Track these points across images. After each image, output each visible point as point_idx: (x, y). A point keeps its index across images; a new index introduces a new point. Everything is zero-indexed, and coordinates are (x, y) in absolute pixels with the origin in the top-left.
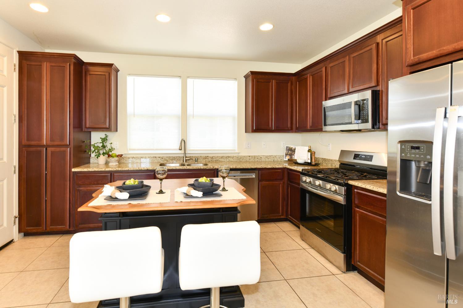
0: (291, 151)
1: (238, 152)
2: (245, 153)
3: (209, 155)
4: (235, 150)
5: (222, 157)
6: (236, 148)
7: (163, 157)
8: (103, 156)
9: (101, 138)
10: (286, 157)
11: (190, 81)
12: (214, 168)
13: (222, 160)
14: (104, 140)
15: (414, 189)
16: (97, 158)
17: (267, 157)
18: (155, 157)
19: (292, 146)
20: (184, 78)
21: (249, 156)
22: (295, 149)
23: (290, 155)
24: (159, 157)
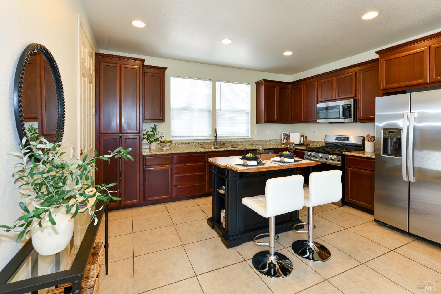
0: (287, 137)
1: (251, 138)
2: (256, 139)
3: (232, 140)
4: (249, 136)
5: (241, 142)
6: (250, 135)
7: (199, 142)
8: (155, 142)
9: (151, 128)
10: (283, 140)
11: (218, 84)
12: (246, 149)
13: (240, 143)
14: (155, 129)
15: (389, 151)
16: (150, 144)
17: (270, 141)
18: (193, 143)
19: (287, 133)
20: (214, 80)
21: (259, 141)
22: (290, 135)
23: (286, 139)
24: (196, 143)
